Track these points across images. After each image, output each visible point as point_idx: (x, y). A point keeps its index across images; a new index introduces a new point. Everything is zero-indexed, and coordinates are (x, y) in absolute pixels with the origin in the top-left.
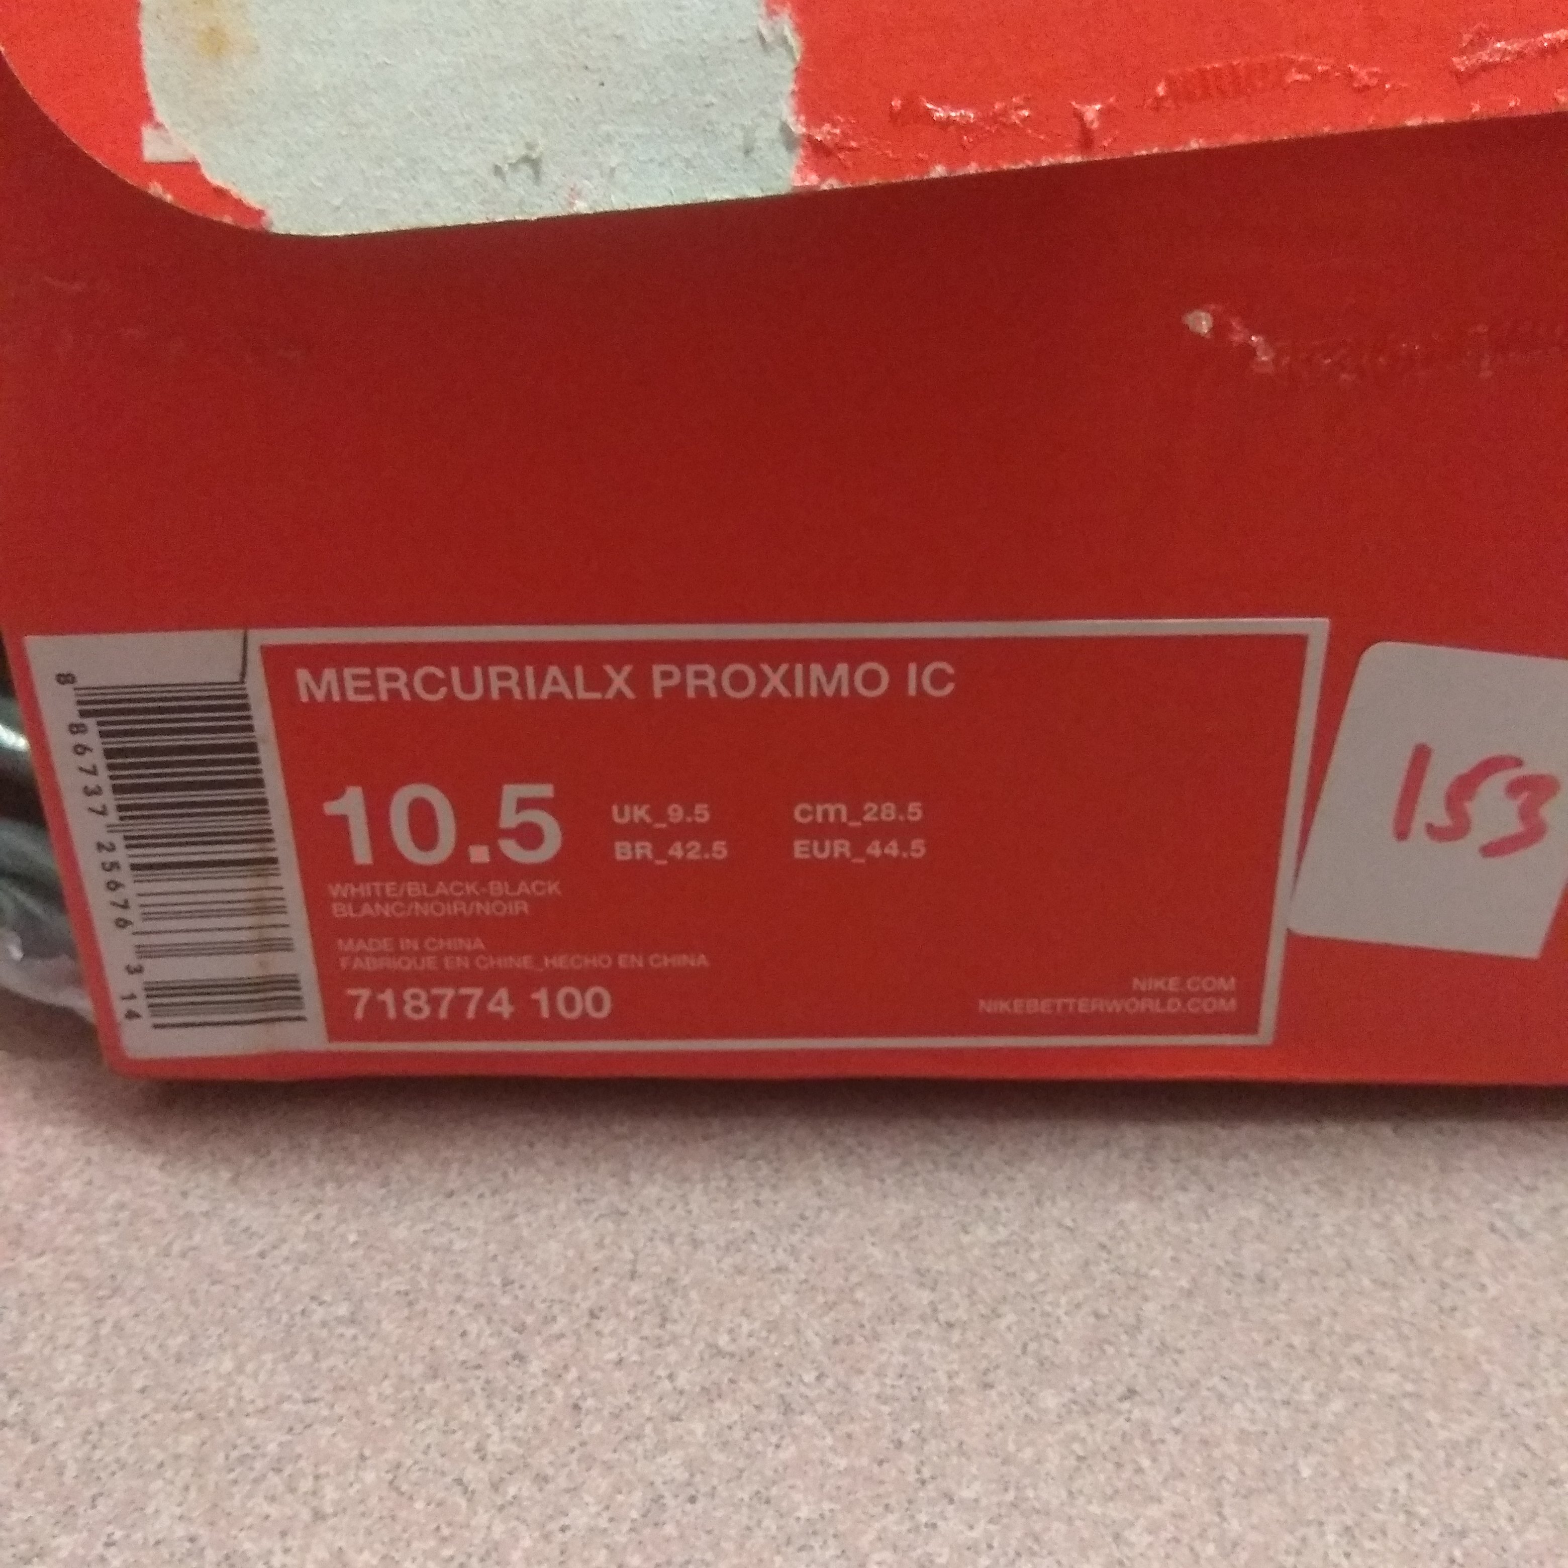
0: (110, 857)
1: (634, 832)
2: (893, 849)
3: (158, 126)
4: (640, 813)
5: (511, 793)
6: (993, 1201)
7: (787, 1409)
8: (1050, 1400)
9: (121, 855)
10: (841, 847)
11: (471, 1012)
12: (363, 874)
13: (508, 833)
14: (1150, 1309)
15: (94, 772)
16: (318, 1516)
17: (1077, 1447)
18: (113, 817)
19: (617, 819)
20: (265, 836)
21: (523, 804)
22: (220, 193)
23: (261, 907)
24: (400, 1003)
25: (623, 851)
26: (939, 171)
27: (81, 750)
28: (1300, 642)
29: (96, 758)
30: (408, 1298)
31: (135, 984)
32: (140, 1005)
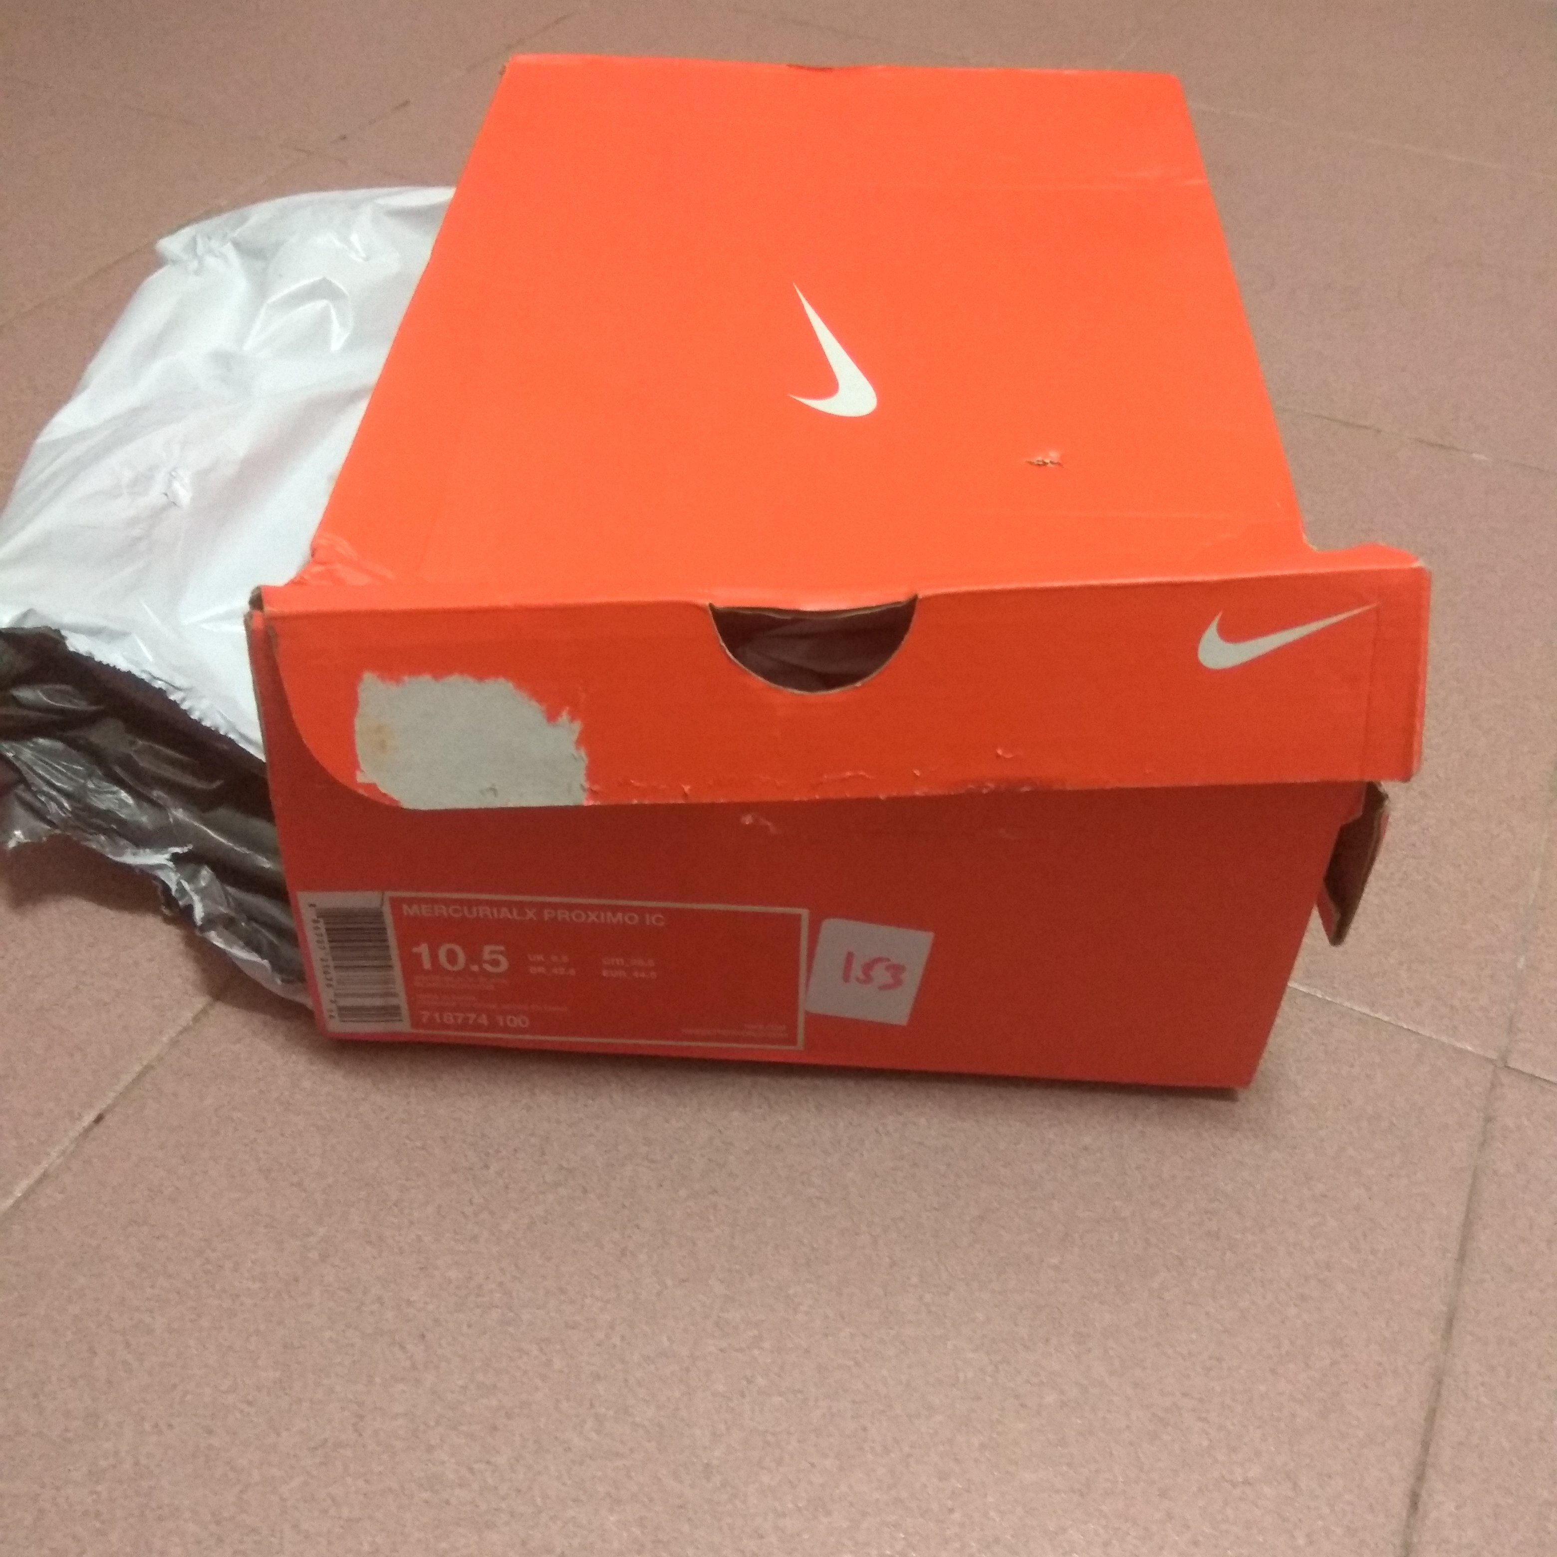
0: (325, 963)
1: (539, 964)
2: (643, 975)
3: (362, 771)
4: (540, 958)
5: (487, 949)
6: (681, 1109)
7: (585, 1191)
8: (683, 1193)
9: (331, 963)
10: (622, 974)
11: (471, 1022)
12: (427, 973)
13: (486, 962)
14: (731, 1158)
15: (322, 935)
16: (411, 1223)
17: (689, 1211)
18: (328, 950)
19: (531, 959)
20: (388, 958)
21: (492, 952)
22: (385, 795)
23: (386, 982)
24: (441, 1017)
25: (533, 970)
26: (635, 802)
27: (317, 928)
28: (798, 918)
29: (323, 931)
30: (443, 1139)
31: (333, 1007)
32: (335, 1014)
